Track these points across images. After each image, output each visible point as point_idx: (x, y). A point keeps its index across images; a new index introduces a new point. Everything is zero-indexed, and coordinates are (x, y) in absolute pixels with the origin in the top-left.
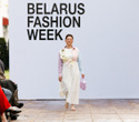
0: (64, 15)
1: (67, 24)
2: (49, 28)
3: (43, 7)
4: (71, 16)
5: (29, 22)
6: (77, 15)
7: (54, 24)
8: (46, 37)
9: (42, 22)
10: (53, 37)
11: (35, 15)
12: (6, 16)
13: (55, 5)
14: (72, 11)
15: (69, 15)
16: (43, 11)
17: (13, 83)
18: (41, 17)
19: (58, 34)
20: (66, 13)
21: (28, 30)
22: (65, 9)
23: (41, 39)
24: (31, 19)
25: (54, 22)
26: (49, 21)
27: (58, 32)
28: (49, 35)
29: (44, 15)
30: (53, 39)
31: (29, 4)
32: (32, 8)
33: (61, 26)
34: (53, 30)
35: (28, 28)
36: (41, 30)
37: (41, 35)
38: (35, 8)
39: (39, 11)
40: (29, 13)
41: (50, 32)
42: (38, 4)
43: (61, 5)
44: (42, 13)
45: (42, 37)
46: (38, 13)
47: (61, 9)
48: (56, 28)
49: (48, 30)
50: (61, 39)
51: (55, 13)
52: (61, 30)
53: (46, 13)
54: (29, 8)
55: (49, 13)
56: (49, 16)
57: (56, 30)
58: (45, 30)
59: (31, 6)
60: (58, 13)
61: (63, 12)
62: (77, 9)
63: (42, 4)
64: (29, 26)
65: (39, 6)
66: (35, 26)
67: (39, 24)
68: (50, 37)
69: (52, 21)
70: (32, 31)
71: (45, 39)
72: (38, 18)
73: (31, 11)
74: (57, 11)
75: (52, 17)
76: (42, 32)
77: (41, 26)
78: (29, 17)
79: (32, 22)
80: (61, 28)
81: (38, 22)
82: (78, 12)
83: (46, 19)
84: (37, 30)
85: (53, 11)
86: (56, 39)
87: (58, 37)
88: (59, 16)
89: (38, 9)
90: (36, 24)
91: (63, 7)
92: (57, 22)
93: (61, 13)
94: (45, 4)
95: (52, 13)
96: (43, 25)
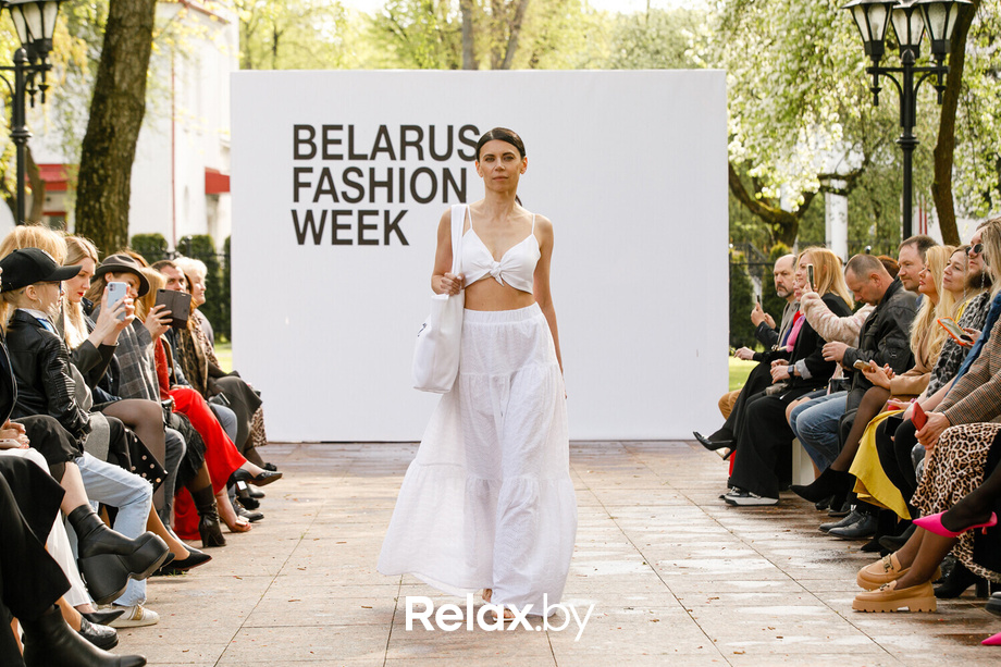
0: (412, 162)
1: (424, 191)
2: (365, 205)
3: (343, 135)
4: (438, 168)
5: (298, 185)
6: (455, 165)
7: (381, 192)
8: (352, 234)
9: (340, 187)
10: (379, 234)
11: (318, 163)
12: (223, 168)
13: (383, 130)
14: (441, 149)
15: (429, 162)
16: (343, 149)
17: (246, 389)
18: (337, 169)
19: (391, 226)
20: (421, 157)
21: (294, 213)
22: (417, 144)
23: (336, 241)
24: (303, 177)
25: (381, 184)
26: (365, 182)
27: (392, 219)
28: (362, 227)
29: (347, 163)
30: (375, 242)
31: (297, 128)
32: (309, 141)
33: (402, 200)
34: (375, 213)
35: (295, 206)
36: (336, 213)
37: (336, 227)
38: (318, 140)
39: (332, 149)
40: (297, 156)
41: (368, 220)
42: (326, 128)
43: (404, 129)
44: (340, 157)
45: (342, 234)
46: (326, 156)
47: (404, 144)
48: (388, 206)
49: (362, 214)
50: (404, 242)
51: (383, 157)
52: (403, 213)
53: (352, 156)
54: (297, 141)
55: (364, 157)
56: (364, 166)
57: (387, 213)
58: (349, 213)
59: (304, 135)
60: (393, 157)
61: (411, 151)
62: (457, 144)
63: (340, 128)
64: (296, 199)
65: (332, 135)
66: (316, 199)
67: (332, 191)
68: (368, 235)
69: (374, 184)
70: (309, 215)
71: (349, 242)
72: (326, 172)
73: (305, 149)
74: (389, 149)
75: (372, 171)
76: (341, 220)
77: (336, 200)
78: (297, 171)
79: (308, 185)
80: (403, 207)
81: (326, 186)
82: (461, 153)
83: (353, 176)
84: (325, 212)
85: (377, 149)
86: (387, 242)
87: (393, 235)
88: (397, 165)
89: (326, 142)
90: (320, 191)
91: (412, 136)
92: (388, 184)
93: (403, 157)
94: (351, 128)
95: (373, 157)
96: (344, 194)
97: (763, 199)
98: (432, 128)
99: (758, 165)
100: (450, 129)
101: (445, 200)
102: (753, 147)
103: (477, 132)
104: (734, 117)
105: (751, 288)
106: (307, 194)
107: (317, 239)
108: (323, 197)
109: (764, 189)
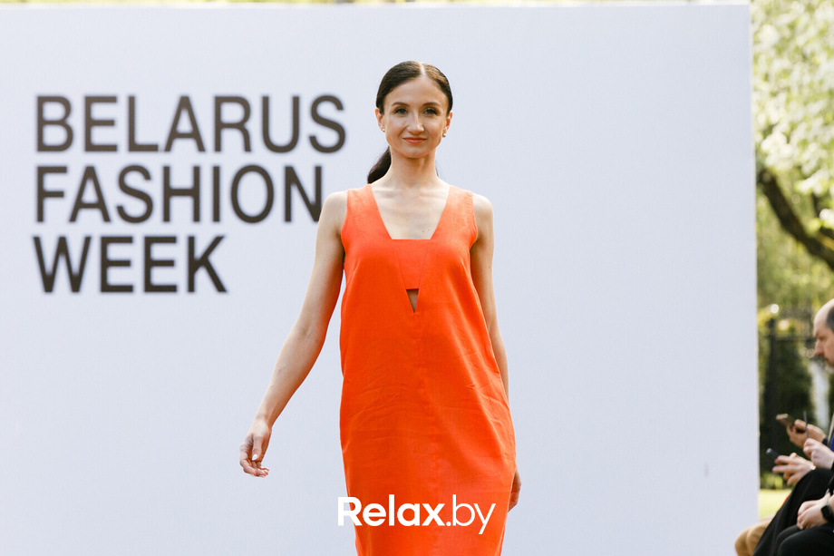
0: (232, 156)
1: (252, 202)
2: (155, 226)
3: (118, 112)
4: (275, 165)
5: (43, 194)
6: (303, 159)
7: (182, 206)
8: (134, 275)
9: (114, 197)
10: (178, 275)
11: (76, 159)
13: (185, 104)
14: (281, 135)
15: (260, 155)
16: (118, 135)
18: (108, 168)
19: (199, 262)
20: (248, 148)
21: (37, 241)
22: (241, 126)
23: (106, 287)
24: (52, 182)
25: (182, 192)
26: (155, 189)
27: (199, 251)
28: (150, 263)
29: (125, 158)
30: (171, 289)
31: (42, 101)
32: (62, 123)
33: (216, 217)
34: (171, 240)
35: (39, 230)
36: (106, 241)
37: (106, 263)
38: (77, 121)
39: (100, 135)
40: (42, 147)
41: (159, 252)
42: (90, 101)
43: (220, 101)
44: (112, 148)
45: (116, 276)
46: (90, 147)
47: (220, 126)
48: (194, 229)
49: (150, 241)
50: (220, 287)
51: (185, 147)
52: (217, 241)
53: (134, 147)
54: (42, 123)
55: (152, 148)
56: (153, 162)
57: (191, 241)
58: (128, 240)
59: (54, 111)
60: (201, 148)
61: (232, 138)
62: (308, 127)
63: (112, 100)
64: (40, 218)
65: (99, 111)
66: (73, 218)
67: (100, 205)
68: (159, 276)
69: (169, 192)
70: (62, 247)
71: (128, 289)
72: (90, 173)
73: (54, 135)
74: (195, 135)
75: (167, 171)
76: (115, 252)
77: (106, 218)
78: (42, 171)
79: (59, 194)
80: (216, 230)
81: (90, 196)
82: (313, 141)
83: (134, 180)
84: (87, 241)
85: (174, 134)
86: (191, 288)
87: (202, 275)
88: (207, 161)
89: (90, 123)
90: (79, 205)
91: (232, 113)
92: (194, 193)
93: (218, 147)
94: (132, 101)
95: (168, 148)
96: (121, 210)
97: (825, 231)
98: (266, 102)
99: (814, 172)
100: (296, 102)
101: (288, 217)
102: (804, 144)
103: (339, 106)
104: (774, 94)
105: (807, 379)
106: (58, 210)
107: (76, 283)
108: (84, 215)
109: (825, 214)
